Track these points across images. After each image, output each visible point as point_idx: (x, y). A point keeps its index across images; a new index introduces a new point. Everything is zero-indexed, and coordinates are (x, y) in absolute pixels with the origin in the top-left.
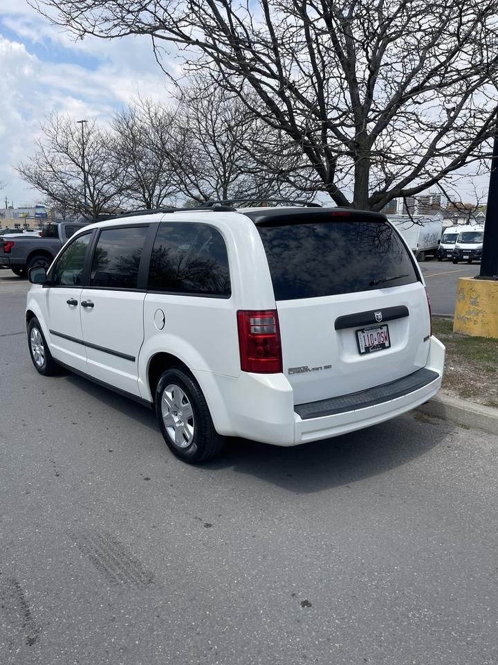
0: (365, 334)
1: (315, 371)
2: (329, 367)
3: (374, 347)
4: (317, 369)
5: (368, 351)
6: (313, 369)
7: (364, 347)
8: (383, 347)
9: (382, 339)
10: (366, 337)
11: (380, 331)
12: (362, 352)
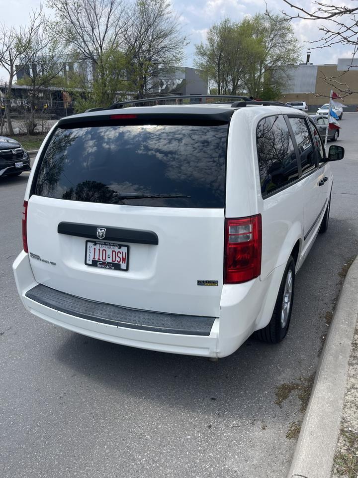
0: (97, 247)
1: (45, 263)
2: (53, 264)
3: (104, 264)
4: (46, 262)
5: (94, 264)
6: (43, 261)
7: (92, 259)
8: (117, 267)
9: (118, 259)
10: (97, 251)
11: (117, 249)
12: (88, 262)
